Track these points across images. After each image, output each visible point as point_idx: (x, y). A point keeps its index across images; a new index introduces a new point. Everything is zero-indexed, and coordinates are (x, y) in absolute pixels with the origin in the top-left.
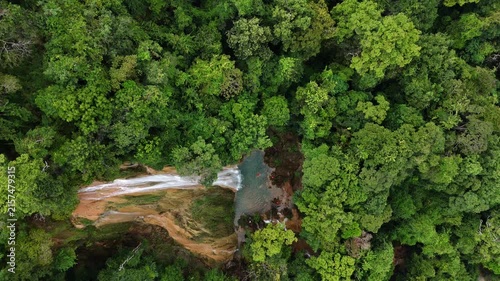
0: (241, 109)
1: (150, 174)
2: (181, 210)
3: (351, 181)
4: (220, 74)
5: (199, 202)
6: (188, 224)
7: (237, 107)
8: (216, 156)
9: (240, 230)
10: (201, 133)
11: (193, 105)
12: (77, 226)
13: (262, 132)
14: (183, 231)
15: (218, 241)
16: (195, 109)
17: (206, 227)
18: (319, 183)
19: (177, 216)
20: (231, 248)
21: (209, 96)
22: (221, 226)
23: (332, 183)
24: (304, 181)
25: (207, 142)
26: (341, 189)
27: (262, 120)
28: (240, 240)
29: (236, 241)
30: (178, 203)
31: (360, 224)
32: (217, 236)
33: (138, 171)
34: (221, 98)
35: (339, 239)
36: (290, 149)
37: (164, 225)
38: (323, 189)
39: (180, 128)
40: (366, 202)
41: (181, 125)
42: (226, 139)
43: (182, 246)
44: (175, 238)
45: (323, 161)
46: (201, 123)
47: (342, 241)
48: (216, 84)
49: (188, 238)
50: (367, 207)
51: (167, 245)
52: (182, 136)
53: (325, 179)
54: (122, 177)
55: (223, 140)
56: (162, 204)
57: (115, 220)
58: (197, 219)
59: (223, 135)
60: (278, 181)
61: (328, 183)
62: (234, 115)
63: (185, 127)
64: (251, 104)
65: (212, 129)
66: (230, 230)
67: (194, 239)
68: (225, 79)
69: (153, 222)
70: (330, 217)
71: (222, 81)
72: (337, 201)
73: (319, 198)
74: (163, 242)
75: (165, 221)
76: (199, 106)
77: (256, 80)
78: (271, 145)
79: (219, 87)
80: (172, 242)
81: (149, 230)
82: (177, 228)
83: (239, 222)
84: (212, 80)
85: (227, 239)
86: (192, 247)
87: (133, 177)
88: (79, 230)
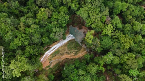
0: (55, 16)
1: (51, 47)
2: (66, 50)
3: (93, 8)
4: (43, 12)
5: (69, 46)
6: (71, 52)
7: (54, 16)
8: (60, 29)
9: (83, 45)
10: (52, 27)
11: (45, 24)
12: (47, 69)
13: (64, 15)
14: (71, 55)
15: (81, 51)
16: (46, 25)
17: (75, 50)
18: (87, 15)
19: (67, 53)
20: (85, 50)
21: (46, 19)
22: (78, 47)
23: (90, 12)
24: (84, 19)
25: (55, 28)
26: (92, 11)
27: (62, 13)
28: (85, 47)
30: (64, 49)
31: (104, 15)
33: (48, 49)
34: (49, 18)
35: (103, 24)
36: (76, 19)
37: (66, 57)
38: (89, 16)
39: (47, 31)
42: (59, 24)
43: (74, 58)
44: (71, 58)
45: (83, 10)
46: (50, 26)
47: (104, 23)
48: (45, 16)
49: (74, 55)
50: (101, 11)
51: (71, 61)
52: (49, 33)
53: (87, 13)
54: (46, 52)
55: (58, 25)
56: (61, 52)
57: (54, 64)
58: (71, 50)
59: (57, 24)
60: (80, 28)
62: (55, 19)
63: (48, 30)
64: (56, 13)
65: (54, 25)
66: (81, 47)
67: (75, 54)
68: (46, 13)
69: (63, 59)
70: (96, 18)
71: (45, 14)
72: (94, 14)
73: (90, 19)
74: (70, 61)
75: (65, 56)
76: (46, 23)
79: (46, 16)
80: (71, 59)
81: (64, 61)
82: (69, 55)
83: (81, 44)
84: (43, 15)
85: (82, 49)
86: (77, 57)
87: (48, 50)
88: (48, 70)
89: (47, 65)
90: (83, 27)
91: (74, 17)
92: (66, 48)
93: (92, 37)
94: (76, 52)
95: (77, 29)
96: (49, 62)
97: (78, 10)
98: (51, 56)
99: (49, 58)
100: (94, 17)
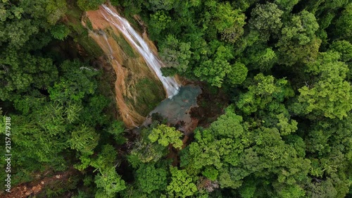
0: (224, 51)
1: (142, 37)
2: (135, 76)
3: (238, 148)
4: (233, 22)
5: (147, 81)
6: (131, 86)
7: (222, 48)
8: (187, 62)
9: (150, 119)
10: (192, 41)
11: (202, 23)
12: (83, 22)
13: (223, 75)
14: (124, 87)
15: (134, 112)
16: (201, 26)
17: (137, 98)
18: (221, 132)
19: (130, 76)
20: (136, 123)
21: (215, 27)
22: (144, 106)
23: (228, 139)
24: (213, 125)
25: (191, 50)
26: (230, 146)
27: (228, 69)
28: (144, 124)
29: (141, 123)
30: (137, 70)
31: (219, 175)
32: (136, 109)
33: (138, 28)
34: (219, 36)
35: (199, 171)
36: (217, 103)
37: (118, 74)
38: (219, 138)
39: (183, 28)
40: (233, 167)
41: (185, 27)
42: (200, 60)
43: (115, 95)
44: (117, 87)
45: (236, 123)
46: (197, 37)
47: (200, 175)
48: (225, 25)
49: (123, 94)
50: (231, 169)
51: (109, 86)
52: (180, 34)
53: (227, 133)
54: (130, 22)
55: (198, 58)
56: (130, 61)
57: (100, 43)
58: (137, 89)
59: (201, 55)
60: (193, 114)
61: (226, 137)
62: (216, 51)
63: (186, 30)
64: (231, 55)
65: (199, 46)
66: (145, 114)
67: (125, 98)
68: (232, 27)
69: (114, 66)
70: (211, 154)
71: (229, 26)
72: (222, 150)
73: (212, 141)
74: (109, 82)
75: (121, 73)
76: (205, 27)
77: (244, 46)
78: (220, 86)
79: (224, 28)
80: (113, 88)
81: (109, 69)
82: (123, 83)
83: (153, 114)
84: (225, 20)
85: (139, 117)
86: (119, 101)
87: (135, 29)
88: (81, 24)
89: (93, 23)
90: (197, 121)
91: (223, 100)
92: (142, 75)
93: (164, 142)
94: (132, 101)
95: (193, 106)
96: (102, 27)
97: (238, 111)
98: (118, 35)
99: (111, 28)
100: (213, 151)
